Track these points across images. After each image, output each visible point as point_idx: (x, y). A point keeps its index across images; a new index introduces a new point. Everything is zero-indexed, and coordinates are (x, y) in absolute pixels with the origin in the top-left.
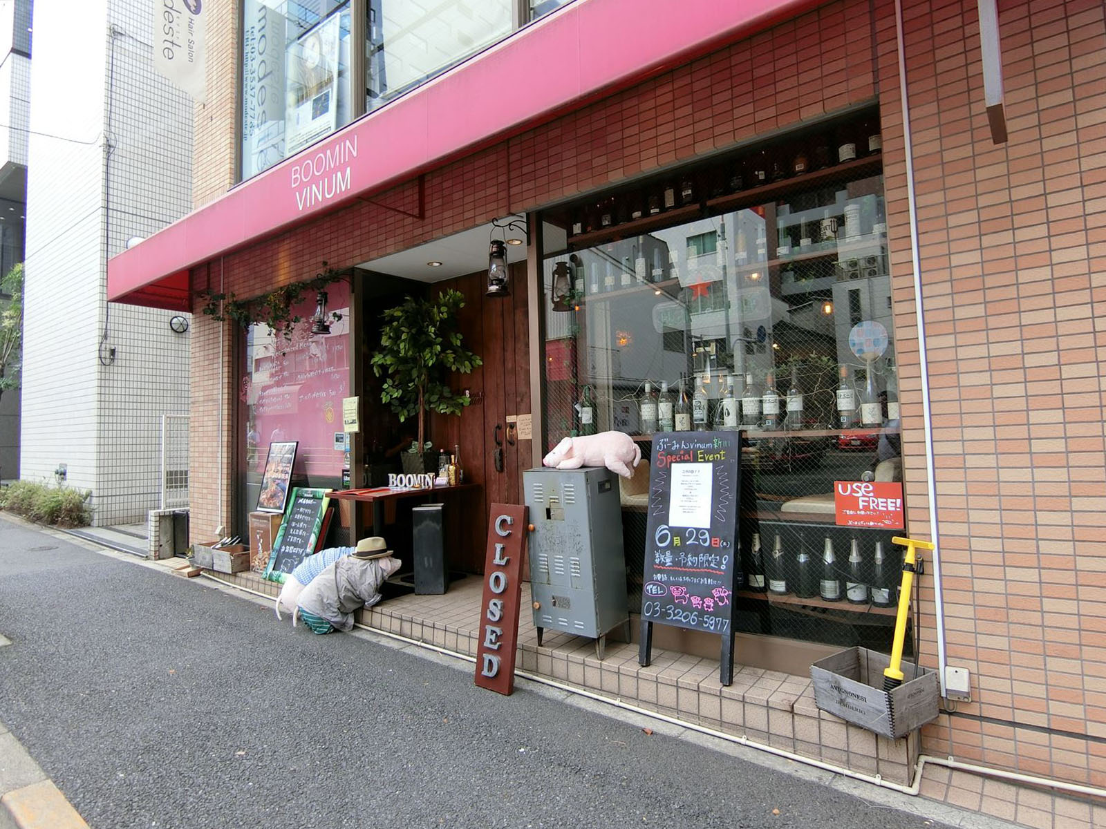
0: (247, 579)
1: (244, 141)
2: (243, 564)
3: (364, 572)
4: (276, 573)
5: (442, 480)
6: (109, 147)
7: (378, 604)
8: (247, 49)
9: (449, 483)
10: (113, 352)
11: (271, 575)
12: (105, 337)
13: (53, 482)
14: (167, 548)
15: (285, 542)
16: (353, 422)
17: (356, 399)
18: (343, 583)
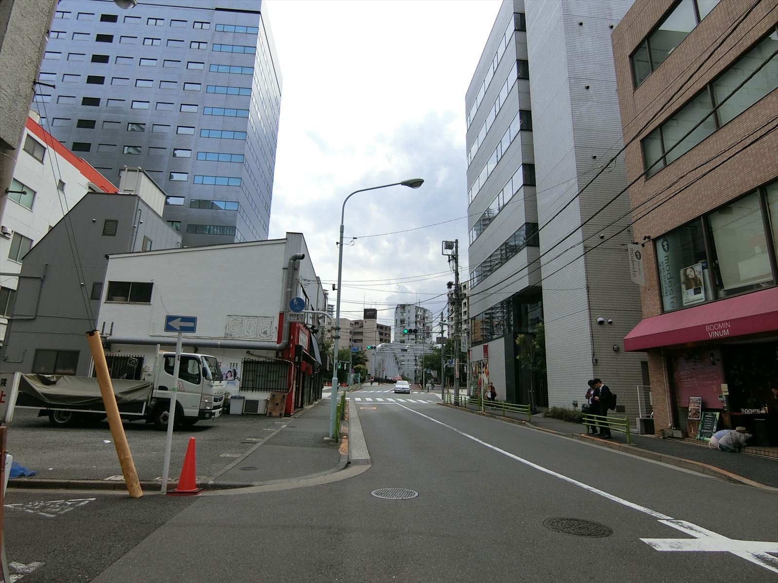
0: (689, 440)
1: (663, 298)
2: (686, 435)
3: (740, 436)
4: (702, 438)
5: (763, 412)
6: (588, 287)
7: (746, 446)
8: (660, 268)
9: (766, 412)
10: (596, 360)
11: (700, 438)
12: (594, 355)
13: (572, 408)
14: (644, 431)
15: (703, 428)
16: (727, 392)
17: (727, 384)
18: (734, 438)
